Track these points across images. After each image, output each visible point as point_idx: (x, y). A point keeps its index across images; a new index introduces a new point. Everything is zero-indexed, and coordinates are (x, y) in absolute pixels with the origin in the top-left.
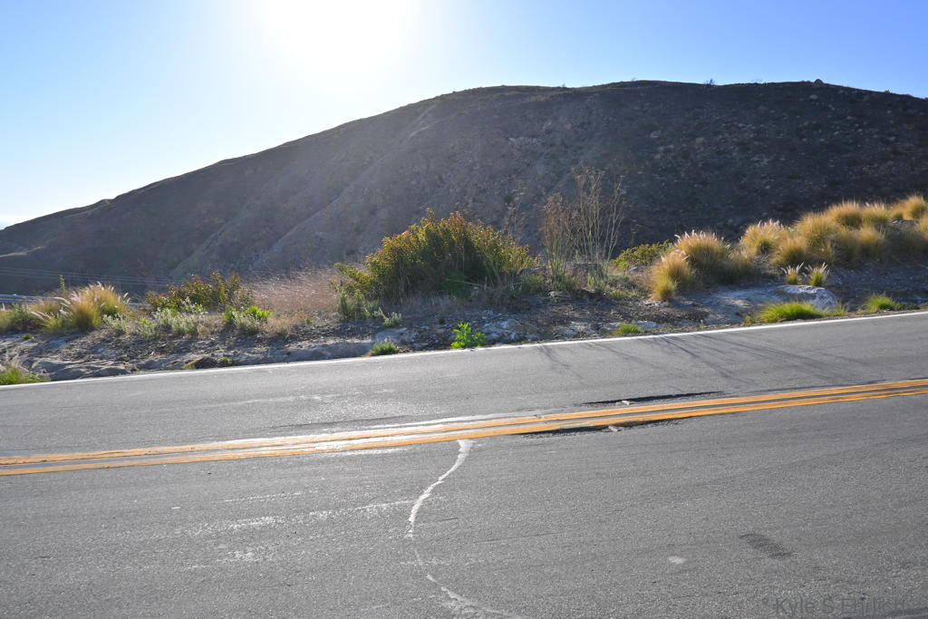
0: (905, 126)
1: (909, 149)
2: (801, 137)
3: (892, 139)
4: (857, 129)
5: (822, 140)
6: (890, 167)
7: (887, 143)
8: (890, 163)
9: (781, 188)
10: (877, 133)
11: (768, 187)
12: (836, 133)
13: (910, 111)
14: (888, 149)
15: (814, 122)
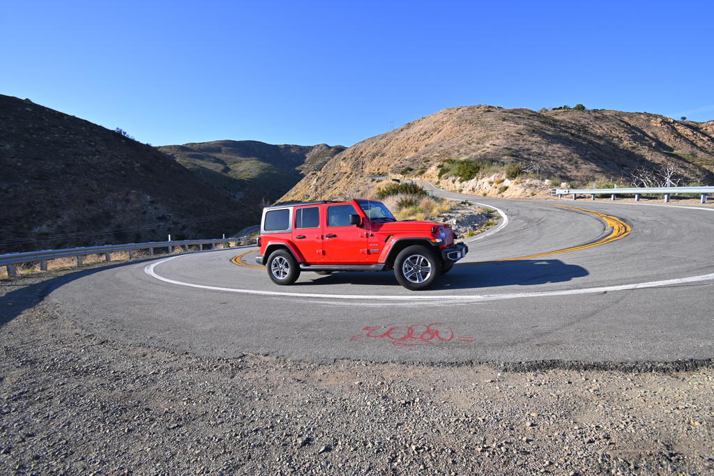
0: (96, 138)
1: (104, 150)
2: (31, 134)
3: (93, 144)
4: (69, 135)
5: (48, 138)
6: (98, 159)
7: (91, 145)
8: (97, 157)
9: (30, 165)
10: (82, 139)
11: (19, 164)
12: (56, 135)
13: (94, 130)
14: (94, 149)
15: (37, 126)
